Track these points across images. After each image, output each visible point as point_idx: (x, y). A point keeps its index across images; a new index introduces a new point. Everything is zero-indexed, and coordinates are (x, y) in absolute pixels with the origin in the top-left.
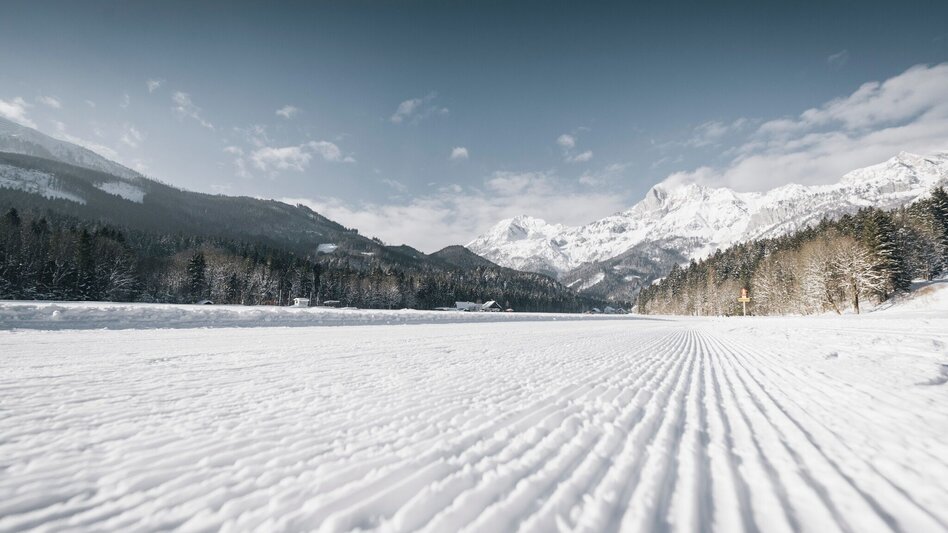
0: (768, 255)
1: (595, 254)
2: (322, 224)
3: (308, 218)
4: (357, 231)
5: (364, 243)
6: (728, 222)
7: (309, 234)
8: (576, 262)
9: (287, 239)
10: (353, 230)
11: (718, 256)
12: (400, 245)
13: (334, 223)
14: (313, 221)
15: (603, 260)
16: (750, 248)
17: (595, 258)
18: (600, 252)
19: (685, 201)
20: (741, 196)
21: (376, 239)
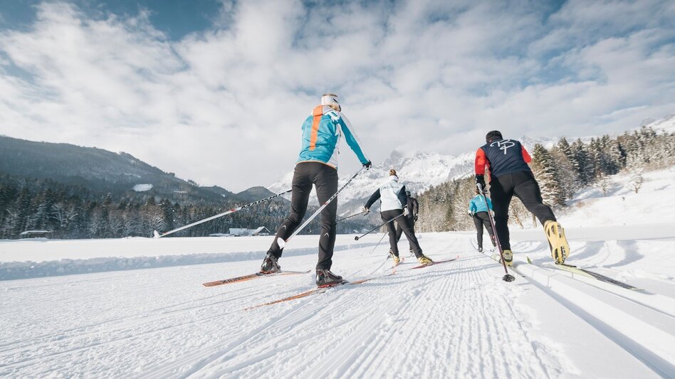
0: (462, 187)
1: (358, 194)
2: (142, 168)
3: (129, 163)
4: (174, 174)
5: (178, 184)
6: (437, 174)
7: (127, 176)
8: (347, 199)
9: (104, 180)
10: (171, 173)
11: (432, 189)
12: (213, 186)
13: (155, 168)
14: (134, 165)
15: (363, 197)
16: (451, 184)
17: (359, 196)
18: (362, 192)
19: (413, 160)
20: (444, 158)
21: (191, 181)
